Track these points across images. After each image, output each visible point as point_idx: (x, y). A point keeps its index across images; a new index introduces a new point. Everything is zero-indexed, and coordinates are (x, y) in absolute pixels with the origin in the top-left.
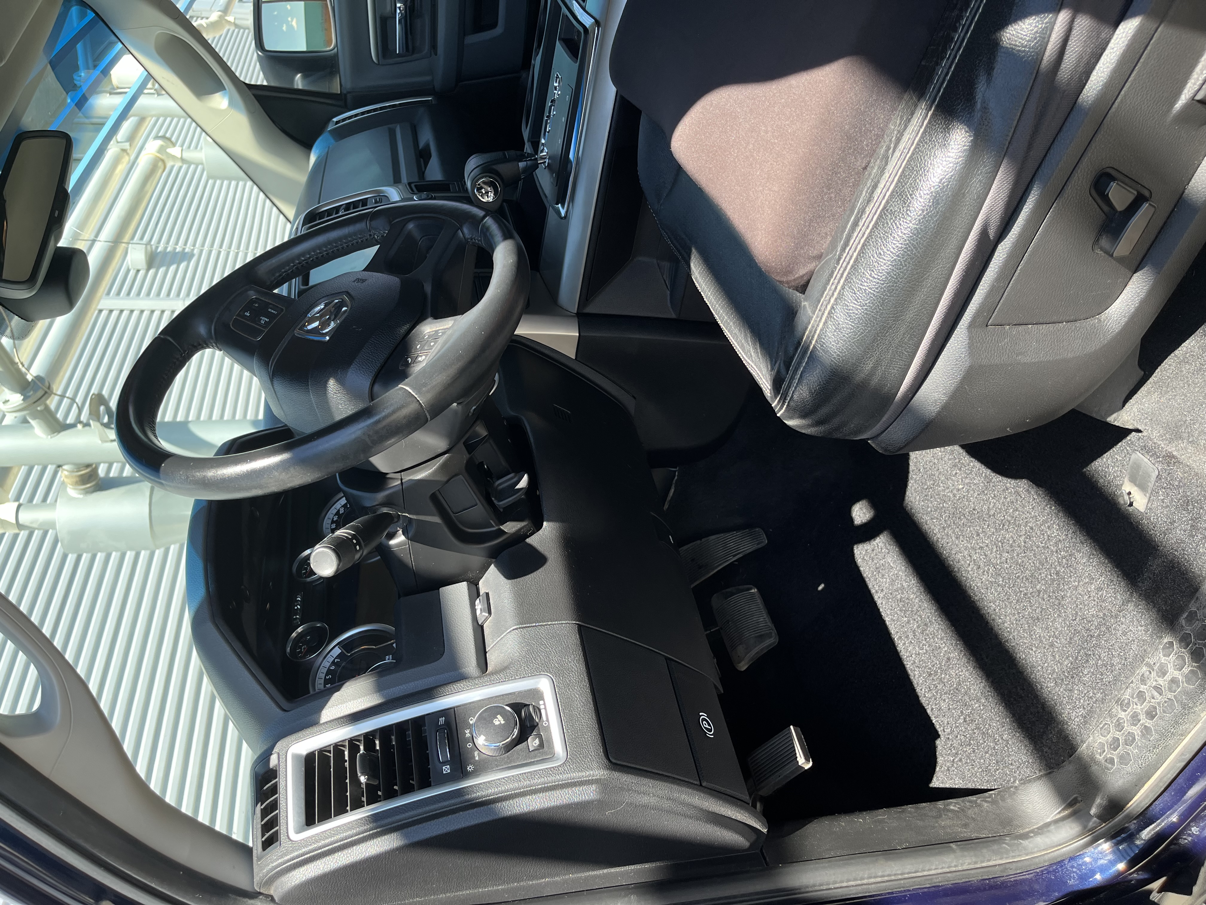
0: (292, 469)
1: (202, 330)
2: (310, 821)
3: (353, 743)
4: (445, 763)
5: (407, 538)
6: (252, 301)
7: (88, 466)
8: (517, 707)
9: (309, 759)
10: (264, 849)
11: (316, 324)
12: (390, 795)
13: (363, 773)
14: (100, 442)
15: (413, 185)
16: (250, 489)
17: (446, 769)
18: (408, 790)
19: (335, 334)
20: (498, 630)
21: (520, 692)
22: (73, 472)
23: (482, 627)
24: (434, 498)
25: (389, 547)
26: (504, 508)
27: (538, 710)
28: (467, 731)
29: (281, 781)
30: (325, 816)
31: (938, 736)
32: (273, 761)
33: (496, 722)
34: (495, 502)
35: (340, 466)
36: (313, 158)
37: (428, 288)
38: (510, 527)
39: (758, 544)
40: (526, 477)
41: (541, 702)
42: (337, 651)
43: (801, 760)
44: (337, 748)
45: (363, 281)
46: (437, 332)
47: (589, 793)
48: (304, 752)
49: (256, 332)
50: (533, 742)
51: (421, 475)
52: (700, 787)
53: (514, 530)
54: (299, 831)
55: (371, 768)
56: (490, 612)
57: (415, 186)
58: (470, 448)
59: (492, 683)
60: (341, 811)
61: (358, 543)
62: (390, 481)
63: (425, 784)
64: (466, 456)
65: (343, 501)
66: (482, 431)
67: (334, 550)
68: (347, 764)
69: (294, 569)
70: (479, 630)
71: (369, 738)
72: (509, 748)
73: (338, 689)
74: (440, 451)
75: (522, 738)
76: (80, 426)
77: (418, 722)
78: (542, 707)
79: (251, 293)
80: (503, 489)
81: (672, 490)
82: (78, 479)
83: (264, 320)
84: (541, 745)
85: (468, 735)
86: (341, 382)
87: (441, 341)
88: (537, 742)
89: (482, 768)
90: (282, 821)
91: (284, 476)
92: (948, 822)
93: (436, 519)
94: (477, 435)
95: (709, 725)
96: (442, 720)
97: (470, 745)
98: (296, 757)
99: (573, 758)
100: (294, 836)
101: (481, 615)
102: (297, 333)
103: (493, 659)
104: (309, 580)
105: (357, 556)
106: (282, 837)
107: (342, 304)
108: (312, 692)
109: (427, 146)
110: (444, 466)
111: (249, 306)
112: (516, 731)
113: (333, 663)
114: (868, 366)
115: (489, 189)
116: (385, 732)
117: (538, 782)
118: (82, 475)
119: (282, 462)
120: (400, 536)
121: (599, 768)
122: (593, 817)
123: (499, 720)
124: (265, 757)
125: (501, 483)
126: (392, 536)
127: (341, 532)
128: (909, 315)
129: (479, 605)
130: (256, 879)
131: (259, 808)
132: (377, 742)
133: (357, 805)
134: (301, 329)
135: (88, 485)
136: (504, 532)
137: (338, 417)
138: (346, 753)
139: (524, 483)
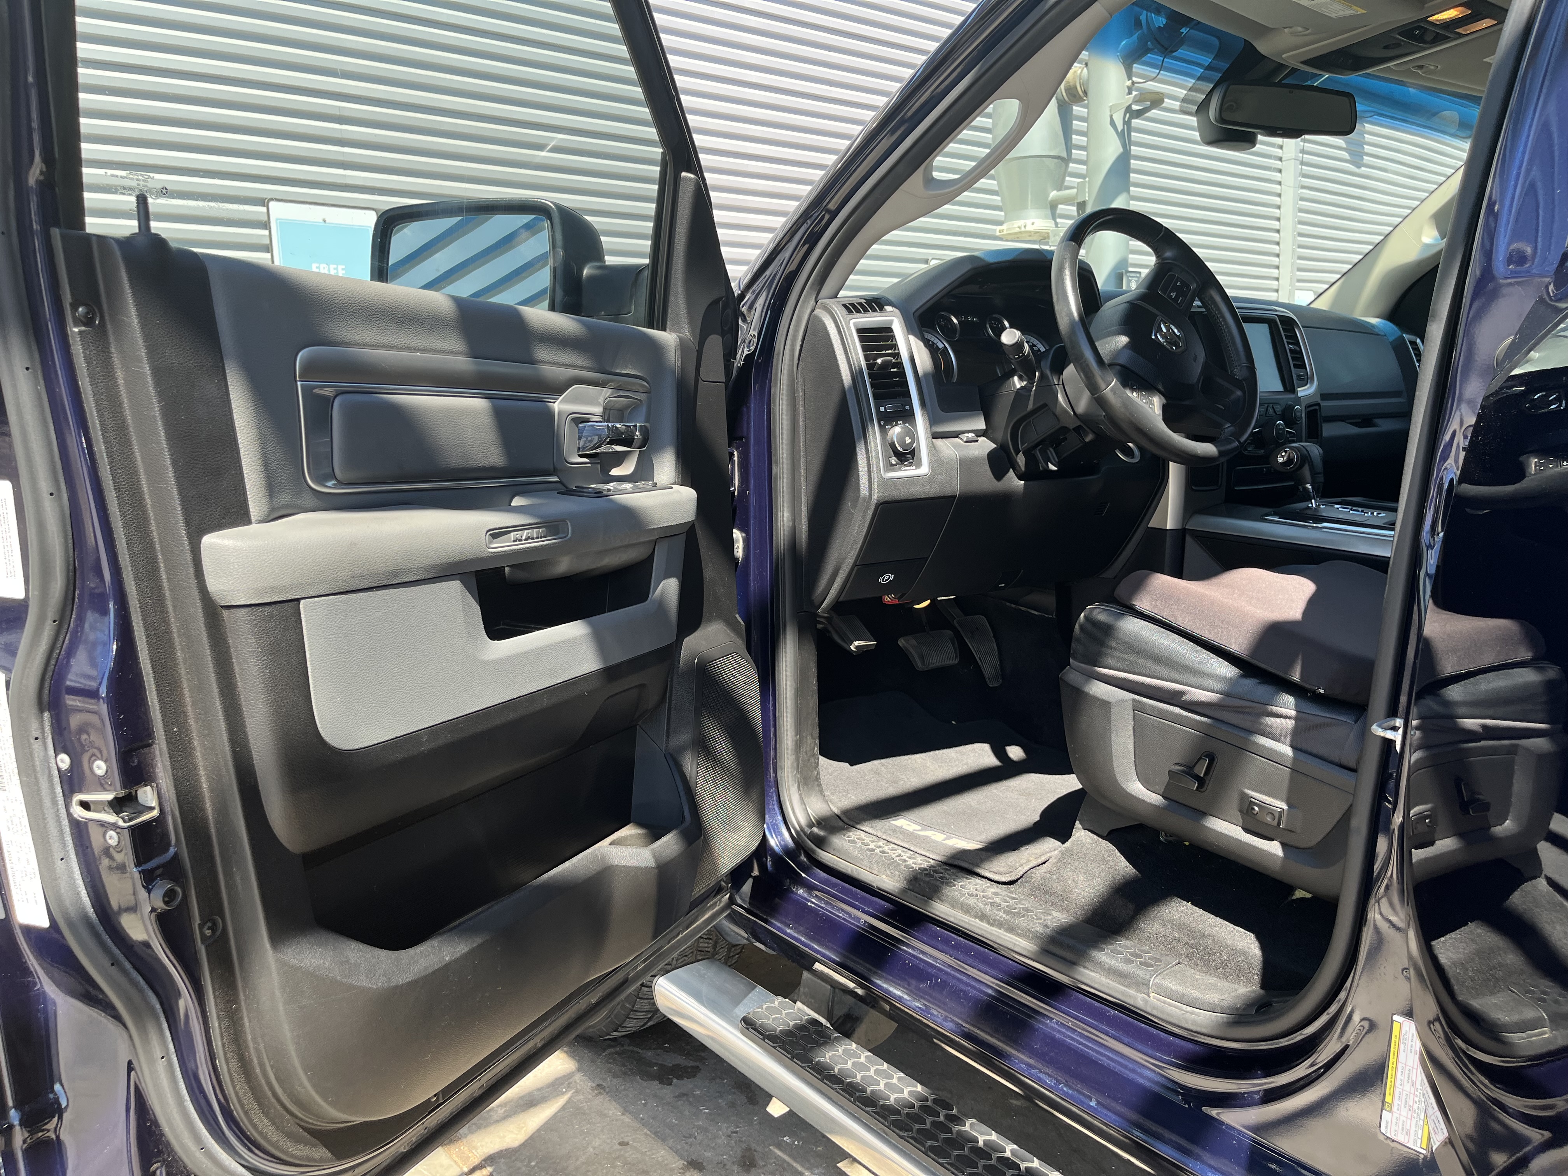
0: (1068, 318)
1: (1168, 254)
2: (860, 331)
3: (897, 356)
4: (885, 408)
5: (1018, 389)
6: (1188, 286)
7: (1085, 93)
8: (913, 453)
9: (890, 330)
10: (843, 305)
11: (1164, 330)
12: (870, 376)
13: (883, 362)
14: (1111, 104)
15: (1317, 407)
16: (1057, 294)
17: (882, 409)
18: (872, 386)
19: (1156, 341)
20: (955, 446)
21: (920, 456)
22: (1080, 79)
23: (957, 437)
24: (1045, 405)
25: (1013, 376)
26: (1034, 454)
27: (910, 465)
28: (901, 422)
29: (879, 313)
30: (862, 340)
31: (852, 765)
32: (888, 308)
33: (907, 438)
34: (1039, 448)
35: (1068, 345)
36: (1374, 321)
37: (1187, 403)
38: (1021, 459)
39: (989, 678)
40: (1055, 469)
41: (914, 467)
42: (941, 346)
43: (857, 643)
44: (895, 346)
45: (1195, 360)
46: (1154, 405)
47: (864, 491)
48: (893, 327)
49: (1164, 290)
50: (894, 461)
51: (1060, 398)
52: (855, 565)
53: (1018, 460)
54: (854, 324)
55: (885, 365)
56: (966, 442)
57: (1316, 410)
58: (1078, 429)
59: (927, 438)
60: (865, 349)
61: (1019, 357)
62: (1057, 377)
63: (876, 397)
64: (1071, 427)
65: (1043, 349)
66: (1089, 438)
67: (1017, 343)
68: (884, 352)
69: (994, 316)
70: (956, 435)
71: (900, 365)
72: (893, 446)
73: (925, 346)
74: (1075, 409)
75: (897, 454)
76: (1129, 83)
77: (908, 394)
78: (912, 468)
79: (1195, 285)
80: (1048, 454)
81: (1036, 613)
82: (1071, 84)
83: (1173, 295)
84: (892, 465)
85: (899, 422)
86: (1126, 346)
87: (1146, 406)
88: (894, 462)
89: (883, 431)
90: (858, 315)
91: (1064, 314)
92: (809, 742)
93: (1030, 407)
94: (1086, 434)
95: (886, 580)
96: (908, 408)
97: (894, 423)
98: (891, 322)
99: (884, 483)
100: (852, 322)
101: (965, 436)
102: (1159, 318)
103: (939, 442)
104: (988, 326)
105: (1011, 356)
106: (851, 316)
107: (1177, 347)
108: (923, 329)
109: (1374, 425)
110: (1066, 411)
111: (1185, 284)
112: (901, 450)
113: (933, 343)
114: (1113, 644)
115: (1285, 458)
116: (902, 374)
117: (874, 461)
118: (1076, 87)
119: (1072, 313)
120: (1020, 384)
121: (878, 497)
122: (849, 494)
123: (908, 440)
124: (890, 304)
125: (1051, 452)
126: (1021, 378)
127: (1027, 346)
128: (1140, 661)
129: (971, 435)
130: (827, 301)
131: (863, 301)
132: (895, 370)
133: (867, 358)
134: (1162, 321)
135: (1064, 94)
136: (1017, 454)
137: (1098, 344)
138: (890, 351)
139: (1052, 467)
